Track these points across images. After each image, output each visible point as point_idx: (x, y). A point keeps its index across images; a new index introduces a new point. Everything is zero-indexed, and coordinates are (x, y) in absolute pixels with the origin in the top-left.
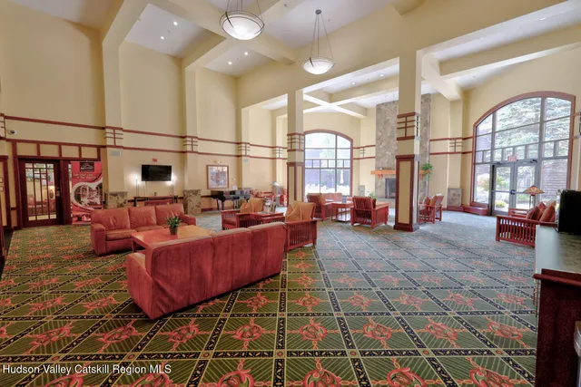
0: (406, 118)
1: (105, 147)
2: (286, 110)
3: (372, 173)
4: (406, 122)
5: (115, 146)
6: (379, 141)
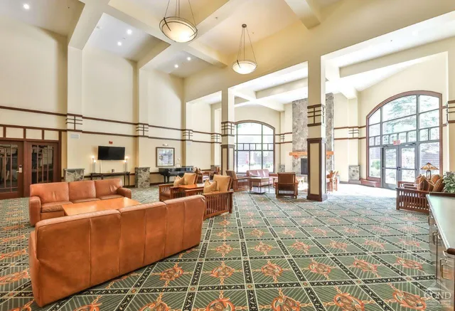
0: (314, 108)
1: (66, 131)
2: (221, 104)
3: (290, 154)
4: (314, 112)
5: (75, 130)
6: (295, 130)
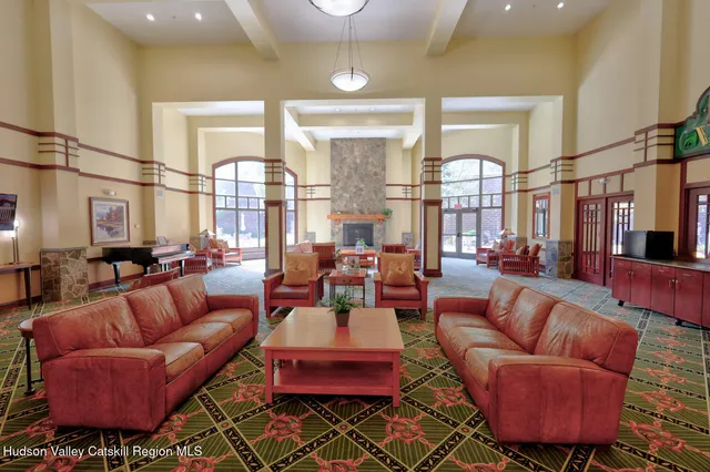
0: (433, 162)
3: (328, 218)
6: (335, 182)
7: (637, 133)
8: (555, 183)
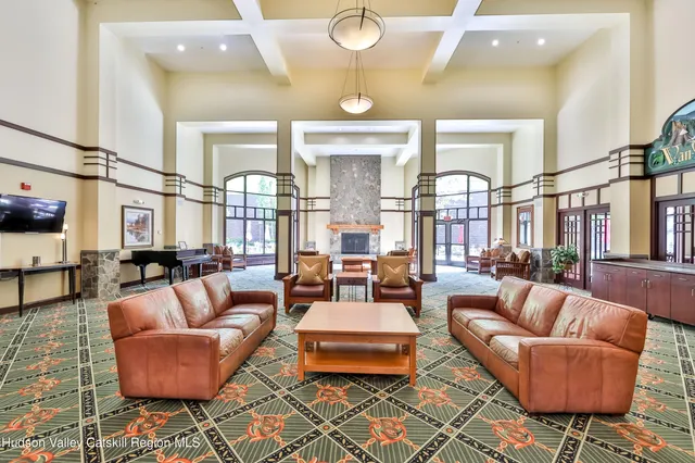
3: (328, 226)
6: (334, 195)
7: (612, 153)
8: (538, 196)
